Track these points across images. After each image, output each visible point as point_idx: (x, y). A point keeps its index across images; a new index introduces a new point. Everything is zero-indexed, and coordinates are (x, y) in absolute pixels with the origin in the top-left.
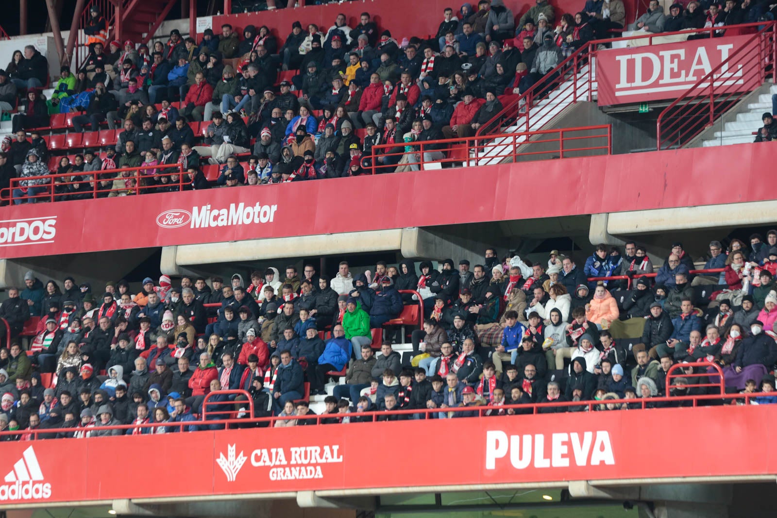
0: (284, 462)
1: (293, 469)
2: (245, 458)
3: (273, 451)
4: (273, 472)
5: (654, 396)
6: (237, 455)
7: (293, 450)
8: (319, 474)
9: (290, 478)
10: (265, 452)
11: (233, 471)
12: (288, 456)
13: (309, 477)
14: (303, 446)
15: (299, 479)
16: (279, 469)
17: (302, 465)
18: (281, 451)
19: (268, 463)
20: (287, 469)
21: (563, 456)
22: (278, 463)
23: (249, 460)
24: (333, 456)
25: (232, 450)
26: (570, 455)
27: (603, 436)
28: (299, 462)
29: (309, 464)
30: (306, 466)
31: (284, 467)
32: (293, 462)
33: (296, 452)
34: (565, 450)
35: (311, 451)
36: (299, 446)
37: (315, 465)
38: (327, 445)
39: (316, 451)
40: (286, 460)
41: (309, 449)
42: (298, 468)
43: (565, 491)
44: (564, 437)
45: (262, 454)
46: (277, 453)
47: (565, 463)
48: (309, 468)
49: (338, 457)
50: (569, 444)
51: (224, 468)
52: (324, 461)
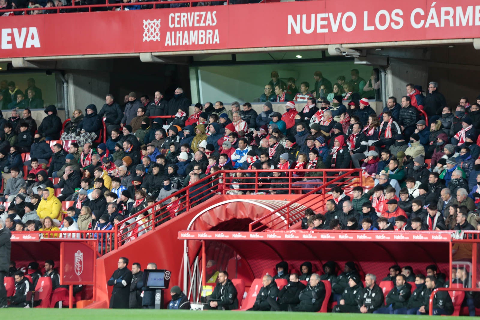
5: (65, 6)
21: (9, 42)
26: (13, 42)
27: (33, 30)
34: (9, 39)
43: (10, 64)
44: (9, 31)
47: (10, 47)
50: (12, 35)
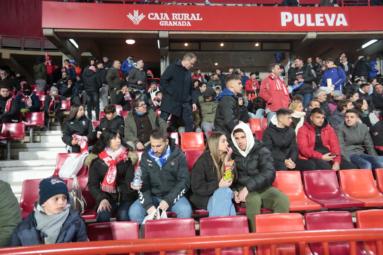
0: (168, 19)
1: (173, 22)
2: (144, 16)
3: (162, 14)
4: (162, 23)
6: (139, 14)
7: (173, 14)
8: (189, 24)
9: (172, 25)
10: (156, 14)
11: (137, 21)
12: (170, 17)
13: (183, 25)
14: (179, 13)
15: (177, 26)
16: (165, 22)
17: (179, 20)
18: (166, 15)
19: (158, 19)
20: (170, 22)
22: (164, 19)
23: (147, 17)
24: (196, 18)
25: (136, 12)
28: (177, 19)
29: (183, 20)
30: (181, 21)
31: (168, 21)
32: (173, 19)
33: (175, 15)
35: (184, 16)
36: (177, 13)
37: (187, 21)
38: (193, 13)
39: (187, 15)
40: (169, 18)
41: (182, 14)
42: (176, 22)
44: (321, 15)
45: (154, 15)
46: (164, 15)
48: (183, 22)
49: (200, 18)
50: (324, 18)
51: (131, 19)
52: (191, 19)
